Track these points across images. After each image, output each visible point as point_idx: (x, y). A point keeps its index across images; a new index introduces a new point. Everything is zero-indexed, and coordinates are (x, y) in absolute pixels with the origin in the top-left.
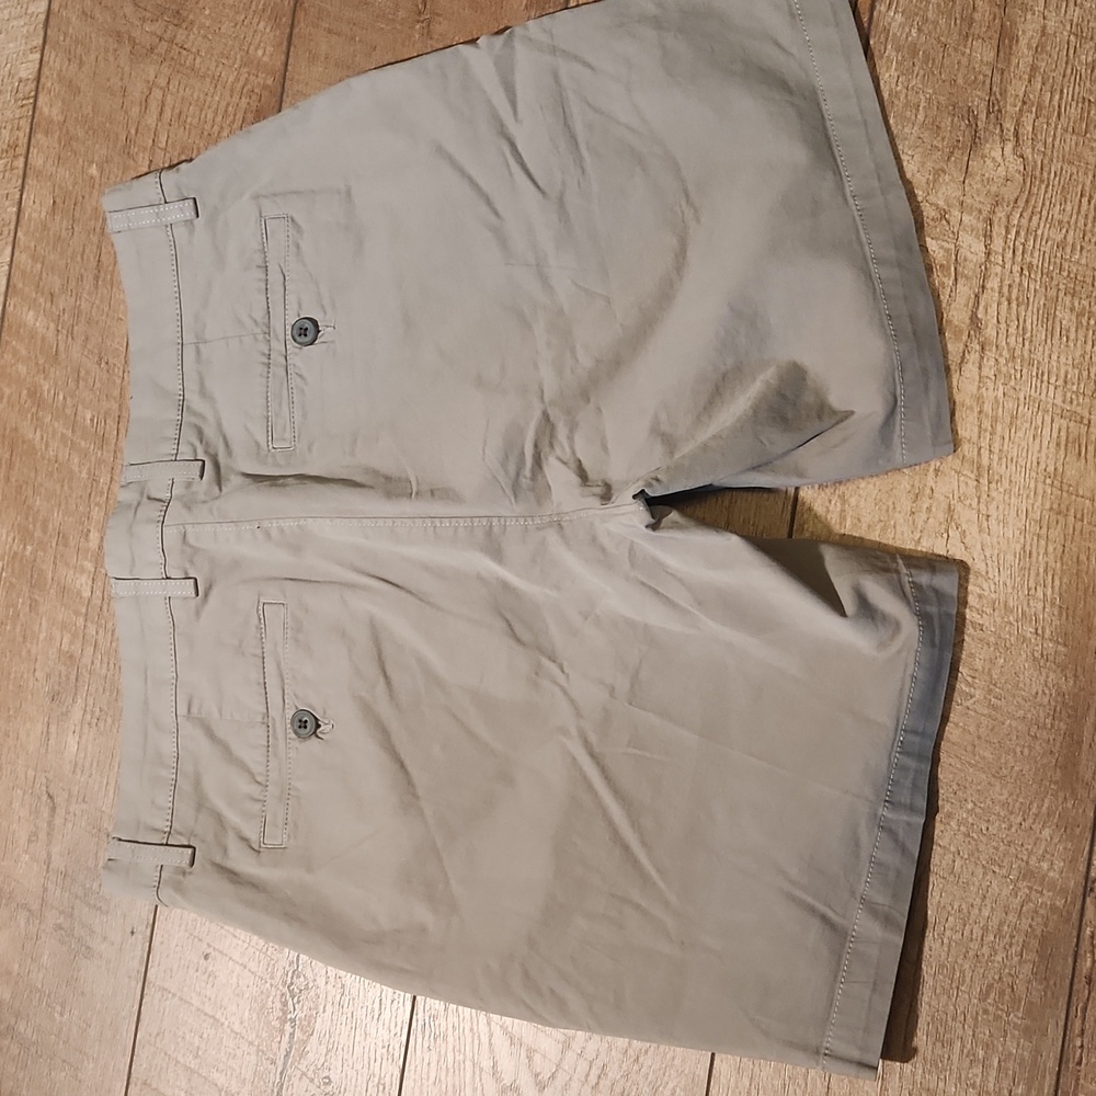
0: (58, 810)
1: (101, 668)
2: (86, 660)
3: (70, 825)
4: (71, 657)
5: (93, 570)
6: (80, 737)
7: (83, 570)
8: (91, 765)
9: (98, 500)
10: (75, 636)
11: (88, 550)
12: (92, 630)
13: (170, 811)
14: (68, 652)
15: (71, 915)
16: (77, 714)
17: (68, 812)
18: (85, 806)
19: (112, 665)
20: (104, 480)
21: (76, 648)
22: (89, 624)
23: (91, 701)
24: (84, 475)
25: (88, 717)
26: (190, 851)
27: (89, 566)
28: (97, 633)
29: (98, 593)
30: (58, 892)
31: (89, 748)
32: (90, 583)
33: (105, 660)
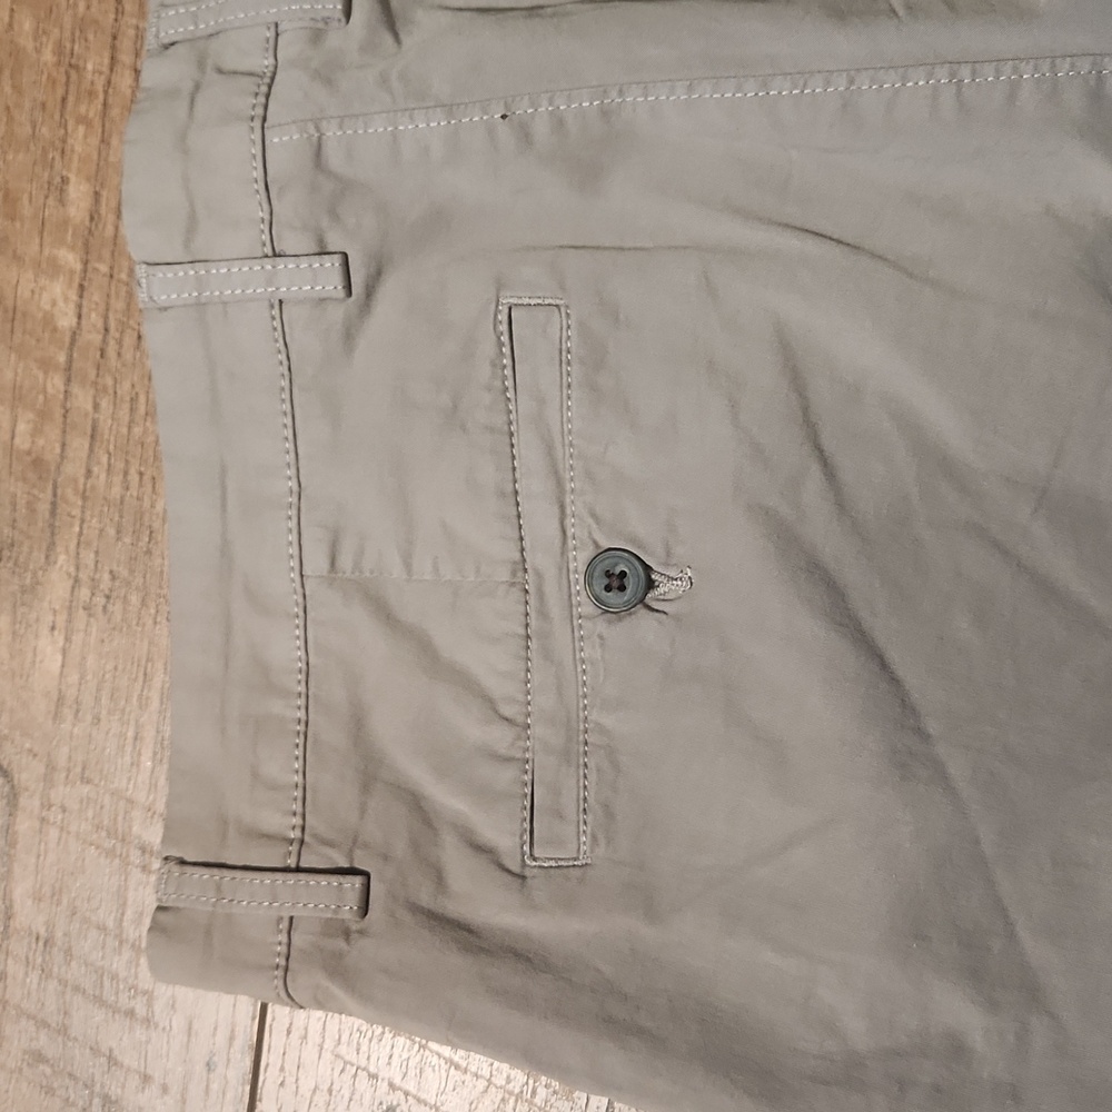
0: (23, 801)
1: (109, 485)
2: (74, 468)
3: (54, 833)
4: (38, 463)
5: (78, 267)
6: (67, 639)
7: (54, 268)
8: (97, 699)
9: (83, 109)
10: (43, 415)
11: (66, 222)
12: (82, 399)
13: (298, 793)
14: (29, 453)
15: (63, 1031)
16: (57, 586)
17: (47, 805)
18: (86, 789)
19: (134, 477)
20: (94, 63)
21: (49, 443)
22: (75, 389)
23: (88, 557)
24: (48, 56)
25: (84, 593)
26: (358, 881)
27: (70, 259)
28: (96, 407)
29: (94, 318)
30: (34, 977)
31: (91, 661)
32: (74, 297)
33: (120, 465)
